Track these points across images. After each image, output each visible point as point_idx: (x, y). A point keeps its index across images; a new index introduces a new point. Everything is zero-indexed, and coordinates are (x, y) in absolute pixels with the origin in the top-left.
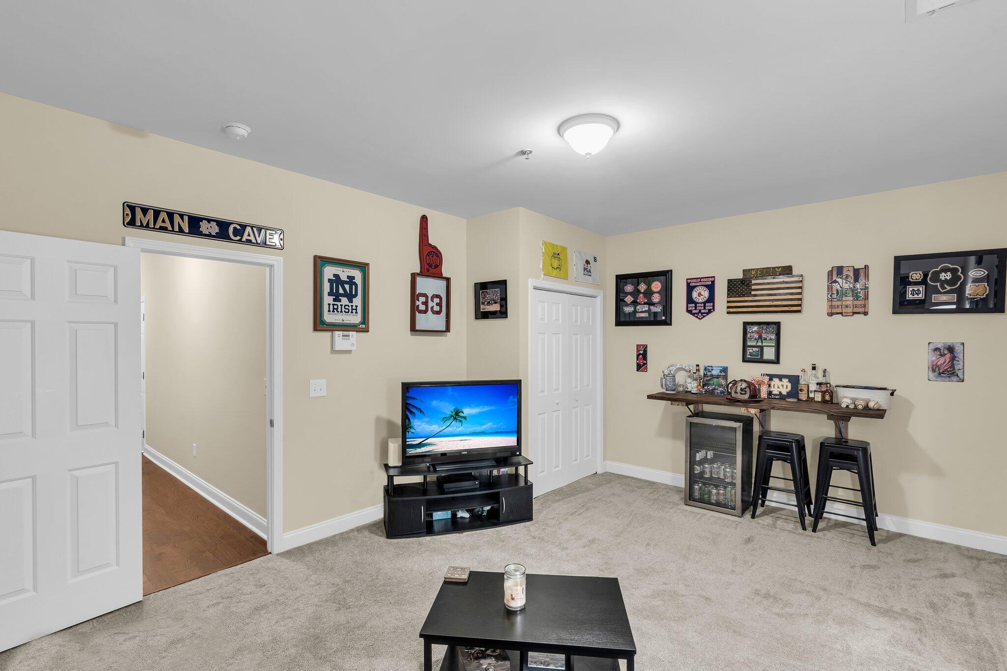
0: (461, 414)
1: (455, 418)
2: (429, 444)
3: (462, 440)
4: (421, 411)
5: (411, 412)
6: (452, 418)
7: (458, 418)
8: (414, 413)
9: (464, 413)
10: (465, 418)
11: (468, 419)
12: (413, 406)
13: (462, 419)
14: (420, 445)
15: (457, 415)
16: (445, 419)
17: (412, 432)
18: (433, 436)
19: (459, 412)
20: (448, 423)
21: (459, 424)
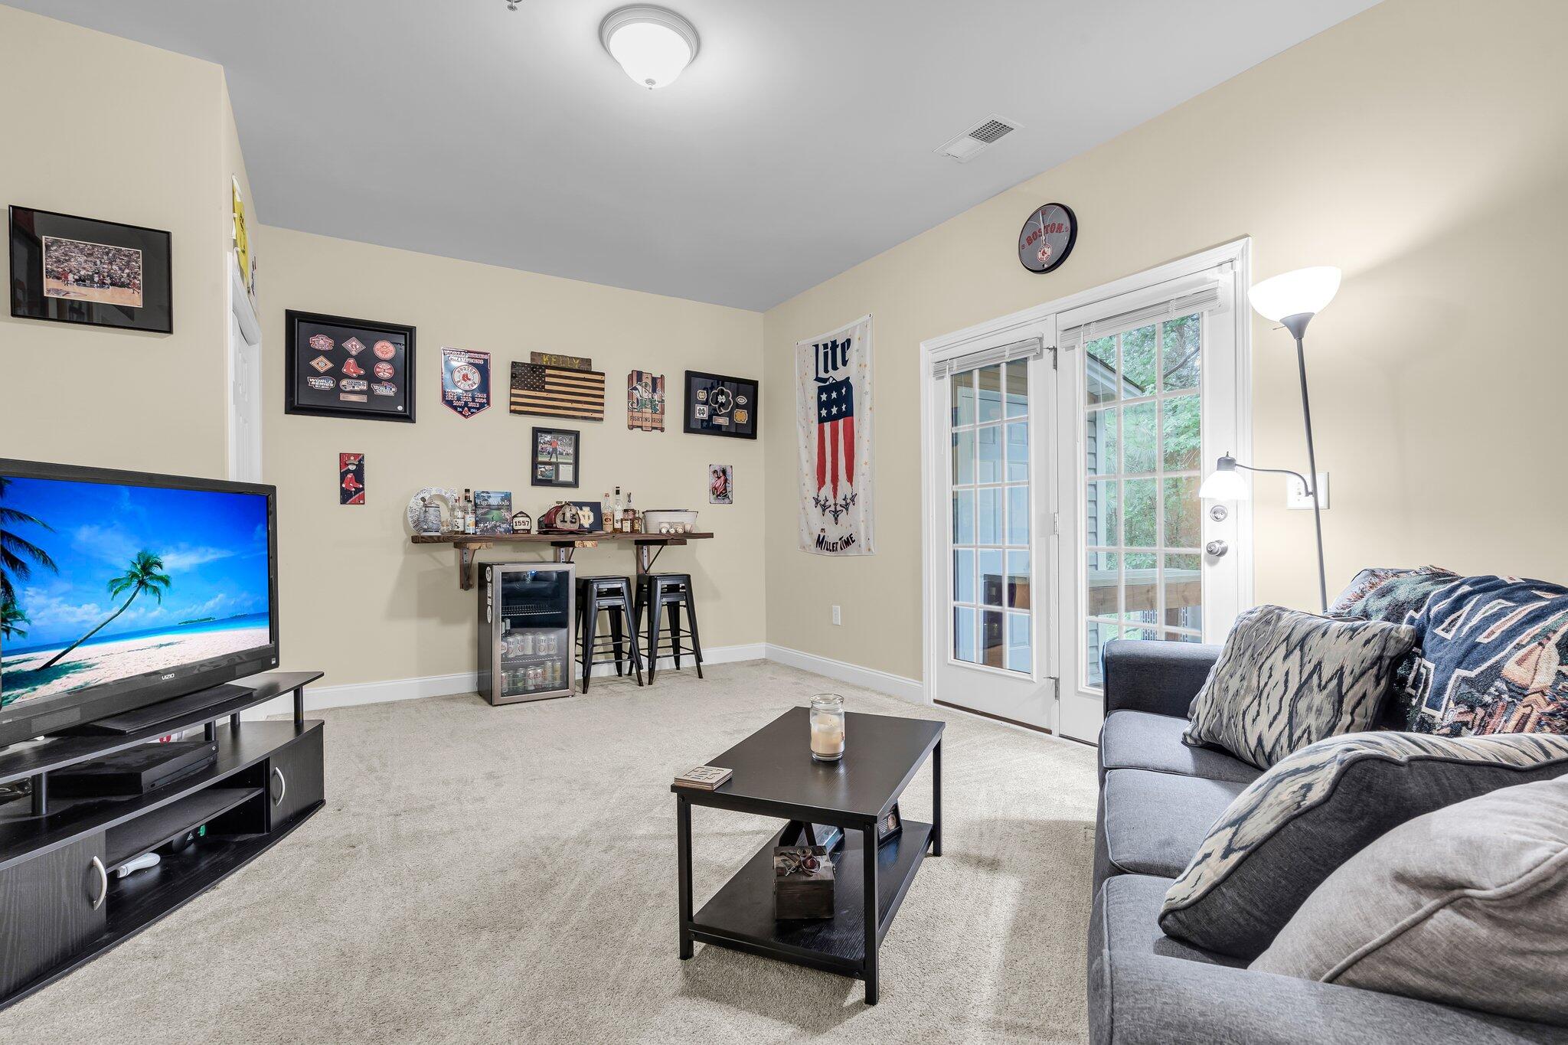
0: (156, 571)
1: (142, 583)
2: (75, 667)
3: (161, 646)
4: (46, 560)
5: (14, 562)
6: (135, 582)
7: (149, 582)
8: (23, 565)
9: (164, 565)
10: (165, 581)
11: (172, 582)
12: (20, 542)
13: (161, 585)
14: (48, 673)
15: (145, 574)
16: (116, 585)
17: (21, 633)
18: (86, 641)
19: (151, 565)
20: (125, 596)
21: (151, 598)
